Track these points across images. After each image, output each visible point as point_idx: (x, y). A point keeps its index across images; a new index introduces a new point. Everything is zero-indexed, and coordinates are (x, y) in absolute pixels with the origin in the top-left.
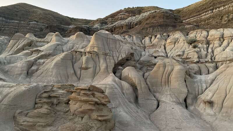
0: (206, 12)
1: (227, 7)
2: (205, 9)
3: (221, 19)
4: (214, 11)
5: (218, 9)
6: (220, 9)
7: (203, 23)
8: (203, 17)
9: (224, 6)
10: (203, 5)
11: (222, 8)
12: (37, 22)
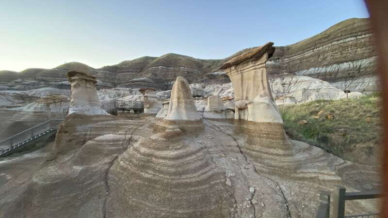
0: (308, 51)
1: (324, 47)
2: (308, 48)
3: (318, 58)
4: (315, 50)
5: (318, 49)
6: (320, 49)
7: (305, 60)
8: (305, 56)
9: (323, 46)
10: (308, 44)
11: (321, 48)
12: (184, 67)
